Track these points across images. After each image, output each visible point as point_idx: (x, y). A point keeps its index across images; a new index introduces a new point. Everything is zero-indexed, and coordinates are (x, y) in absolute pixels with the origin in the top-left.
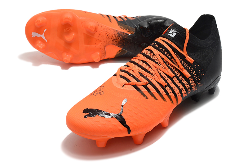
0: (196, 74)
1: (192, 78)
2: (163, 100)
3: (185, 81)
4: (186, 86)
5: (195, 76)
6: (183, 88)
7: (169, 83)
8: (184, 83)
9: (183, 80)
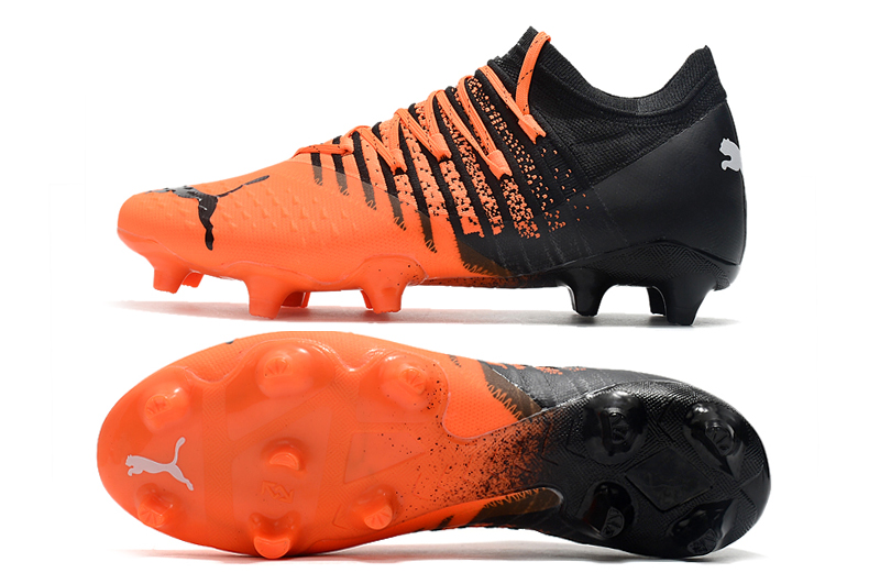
0: (535, 177)
1: (516, 182)
2: (367, 201)
3: (483, 183)
4: (484, 199)
5: (530, 182)
6: (468, 200)
7: (418, 170)
8: (480, 187)
9: (478, 180)
